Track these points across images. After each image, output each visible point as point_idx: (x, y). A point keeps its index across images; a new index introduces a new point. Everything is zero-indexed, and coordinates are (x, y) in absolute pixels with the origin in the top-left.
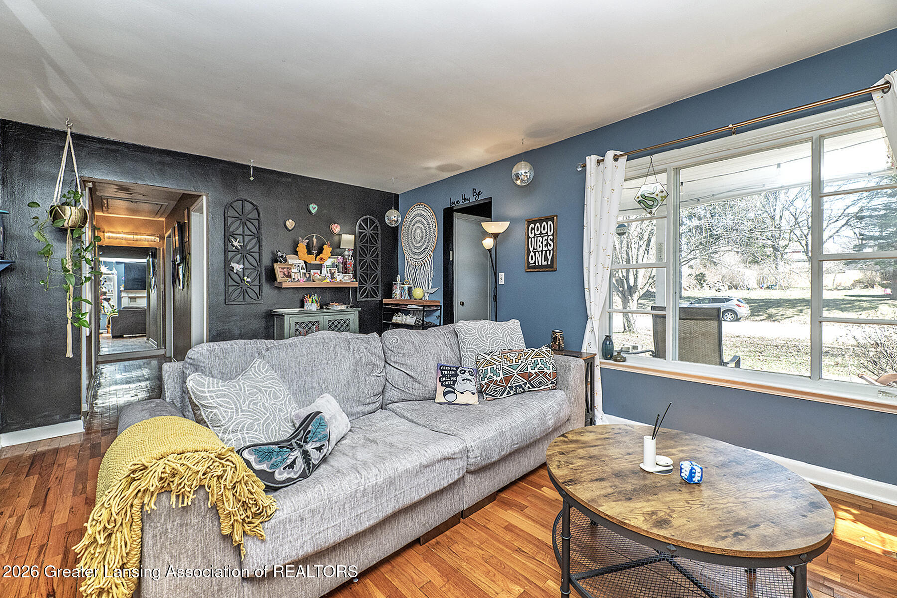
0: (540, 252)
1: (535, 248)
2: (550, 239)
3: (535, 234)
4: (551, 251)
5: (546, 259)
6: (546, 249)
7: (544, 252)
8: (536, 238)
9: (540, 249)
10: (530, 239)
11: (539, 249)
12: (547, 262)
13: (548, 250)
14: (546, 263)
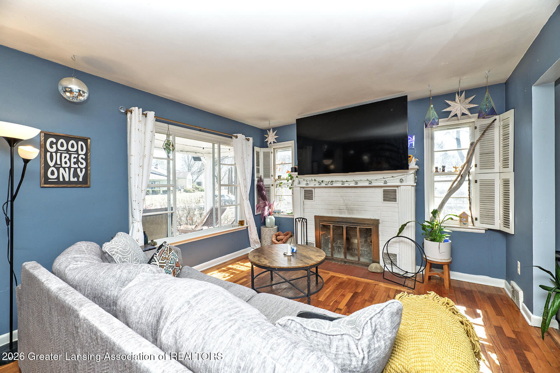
0: (67, 169)
1: (59, 162)
2: (82, 158)
3: (58, 149)
4: (84, 170)
5: (76, 175)
6: (76, 166)
7: (72, 170)
8: (59, 154)
9: (68, 165)
10: (48, 154)
11: (64, 165)
12: (78, 179)
13: (79, 167)
14: (76, 179)
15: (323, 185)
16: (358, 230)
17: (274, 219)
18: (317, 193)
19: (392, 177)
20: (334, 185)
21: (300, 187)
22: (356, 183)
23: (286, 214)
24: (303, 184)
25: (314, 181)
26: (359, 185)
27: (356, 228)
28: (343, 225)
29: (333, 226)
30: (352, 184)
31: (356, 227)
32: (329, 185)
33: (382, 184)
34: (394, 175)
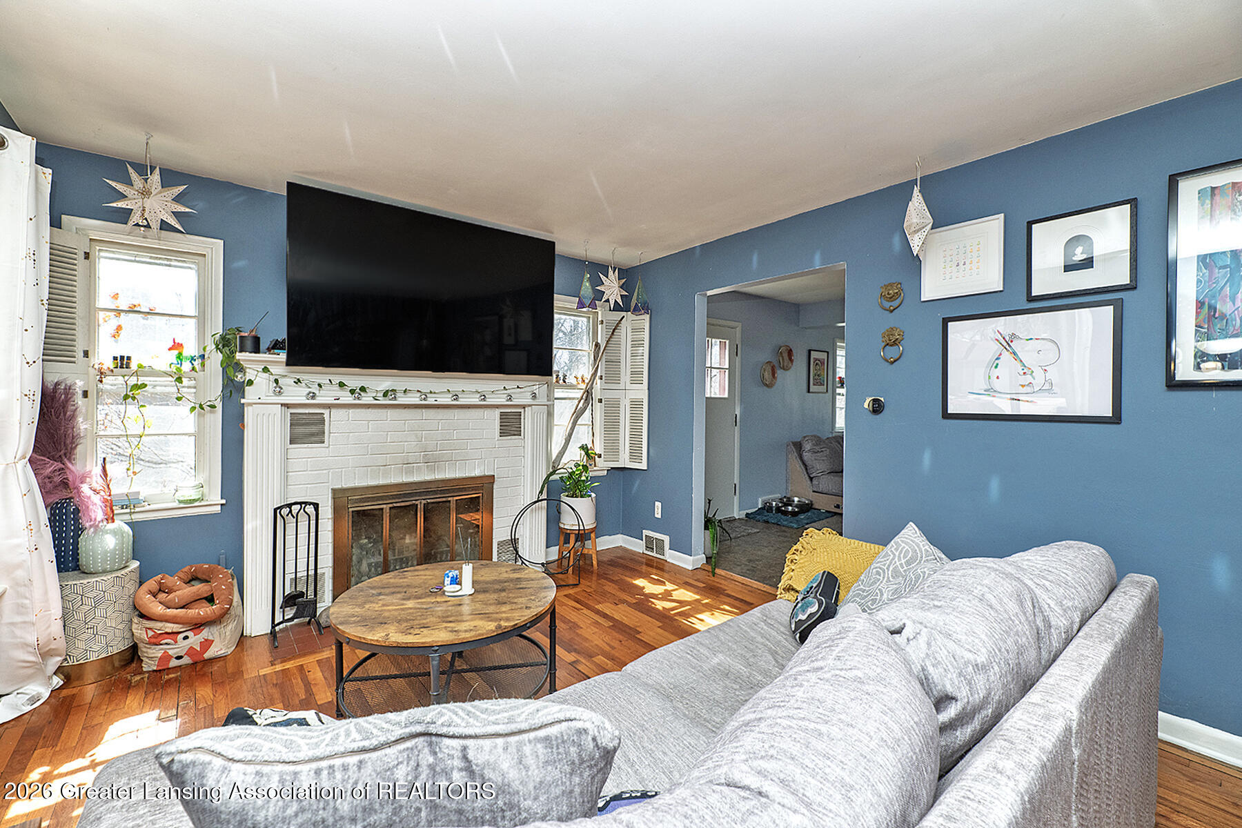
15: (367, 399)
16: (453, 505)
17: (127, 529)
18: (336, 422)
19: (518, 387)
20: (402, 400)
21: (282, 405)
22: (456, 397)
23: (176, 505)
24: (297, 395)
25: (337, 388)
26: (461, 401)
27: (450, 501)
28: (417, 502)
29: (390, 508)
30: (447, 400)
31: (449, 499)
32: (383, 401)
33: (503, 401)
34: (521, 384)
